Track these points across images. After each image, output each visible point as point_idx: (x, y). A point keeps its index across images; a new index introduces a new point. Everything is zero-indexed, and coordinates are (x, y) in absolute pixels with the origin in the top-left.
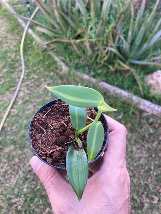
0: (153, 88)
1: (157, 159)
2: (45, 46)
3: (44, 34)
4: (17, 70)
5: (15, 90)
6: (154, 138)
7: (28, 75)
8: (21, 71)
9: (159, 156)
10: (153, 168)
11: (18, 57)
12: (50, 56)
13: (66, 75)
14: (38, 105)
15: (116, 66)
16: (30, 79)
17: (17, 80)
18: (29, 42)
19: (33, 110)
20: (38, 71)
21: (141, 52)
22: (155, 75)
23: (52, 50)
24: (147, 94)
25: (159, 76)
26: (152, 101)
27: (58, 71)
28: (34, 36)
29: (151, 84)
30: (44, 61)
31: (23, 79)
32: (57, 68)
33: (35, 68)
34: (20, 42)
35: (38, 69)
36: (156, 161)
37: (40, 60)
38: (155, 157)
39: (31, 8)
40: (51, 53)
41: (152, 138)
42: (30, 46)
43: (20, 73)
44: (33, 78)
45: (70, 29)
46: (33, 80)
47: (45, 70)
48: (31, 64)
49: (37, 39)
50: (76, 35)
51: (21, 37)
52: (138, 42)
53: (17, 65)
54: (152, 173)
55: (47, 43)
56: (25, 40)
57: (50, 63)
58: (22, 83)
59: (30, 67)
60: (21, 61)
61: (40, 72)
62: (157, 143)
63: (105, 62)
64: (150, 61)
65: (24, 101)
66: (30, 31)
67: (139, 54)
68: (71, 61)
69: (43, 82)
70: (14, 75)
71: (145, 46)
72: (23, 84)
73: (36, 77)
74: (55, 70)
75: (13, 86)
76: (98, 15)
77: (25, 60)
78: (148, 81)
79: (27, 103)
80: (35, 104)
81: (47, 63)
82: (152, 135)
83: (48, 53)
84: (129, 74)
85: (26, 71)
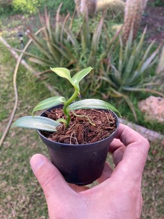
0: (146, 113)
1: (157, 188)
2: (38, 77)
3: (37, 64)
4: (10, 100)
5: (8, 122)
6: (152, 165)
7: (21, 106)
8: (14, 102)
9: (159, 185)
10: (153, 198)
11: (11, 88)
12: (43, 86)
14: (32, 136)
15: (109, 93)
16: (24, 110)
17: (10, 111)
18: (22, 73)
19: (26, 142)
20: (32, 101)
21: (133, 79)
22: (148, 101)
23: (45, 80)
24: (141, 120)
25: (151, 102)
26: (146, 127)
28: (27, 66)
29: (144, 110)
30: (37, 91)
31: (17, 109)
33: (29, 98)
34: (13, 73)
35: (32, 99)
36: (156, 190)
37: (34, 90)
38: (155, 186)
39: (24, 41)
40: (45, 83)
41: (150, 165)
42: (23, 76)
43: (13, 104)
44: (27, 108)
45: (62, 60)
46: (26, 111)
48: (24, 94)
49: (30, 69)
50: (69, 65)
51: (15, 68)
52: (128, 70)
53: (10, 96)
54: (153, 204)
55: (40, 73)
56: (18, 71)
57: (43, 93)
58: (15, 113)
59: (23, 97)
60: (14, 91)
61: (34, 102)
62: (155, 170)
63: (98, 90)
64: (142, 88)
65: (17, 132)
66: (23, 62)
67: (130, 82)
68: (64, 90)
70: (7, 106)
71: (136, 73)
72: (16, 115)
73: (29, 107)
75: (6, 118)
76: (89, 46)
77: (19, 90)
78: (141, 107)
79: (21, 135)
80: (28, 135)
81: (41, 93)
82: (150, 162)
83: (42, 83)
84: (122, 101)
85: (20, 102)
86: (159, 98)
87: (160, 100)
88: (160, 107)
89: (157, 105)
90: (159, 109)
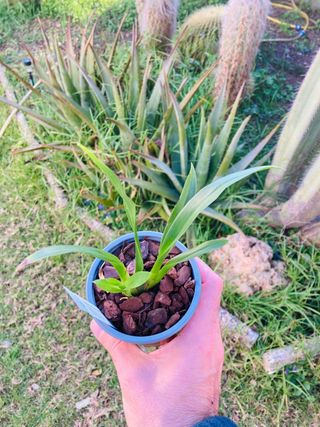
12: (38, 174)
13: (59, 216)
20: (11, 199)
23: (45, 161)
27: (46, 204)
30: (25, 182)
32: (46, 199)
35: (11, 196)
37: (21, 179)
40: (42, 167)
47: (24, 200)
49: (26, 135)
57: (34, 187)
61: (13, 203)
66: (21, 116)
69: (13, 224)
74: (41, 202)
81: (30, 186)
86: (254, 240)
87: (252, 245)
88: (246, 260)
89: (241, 255)
90: (244, 265)
